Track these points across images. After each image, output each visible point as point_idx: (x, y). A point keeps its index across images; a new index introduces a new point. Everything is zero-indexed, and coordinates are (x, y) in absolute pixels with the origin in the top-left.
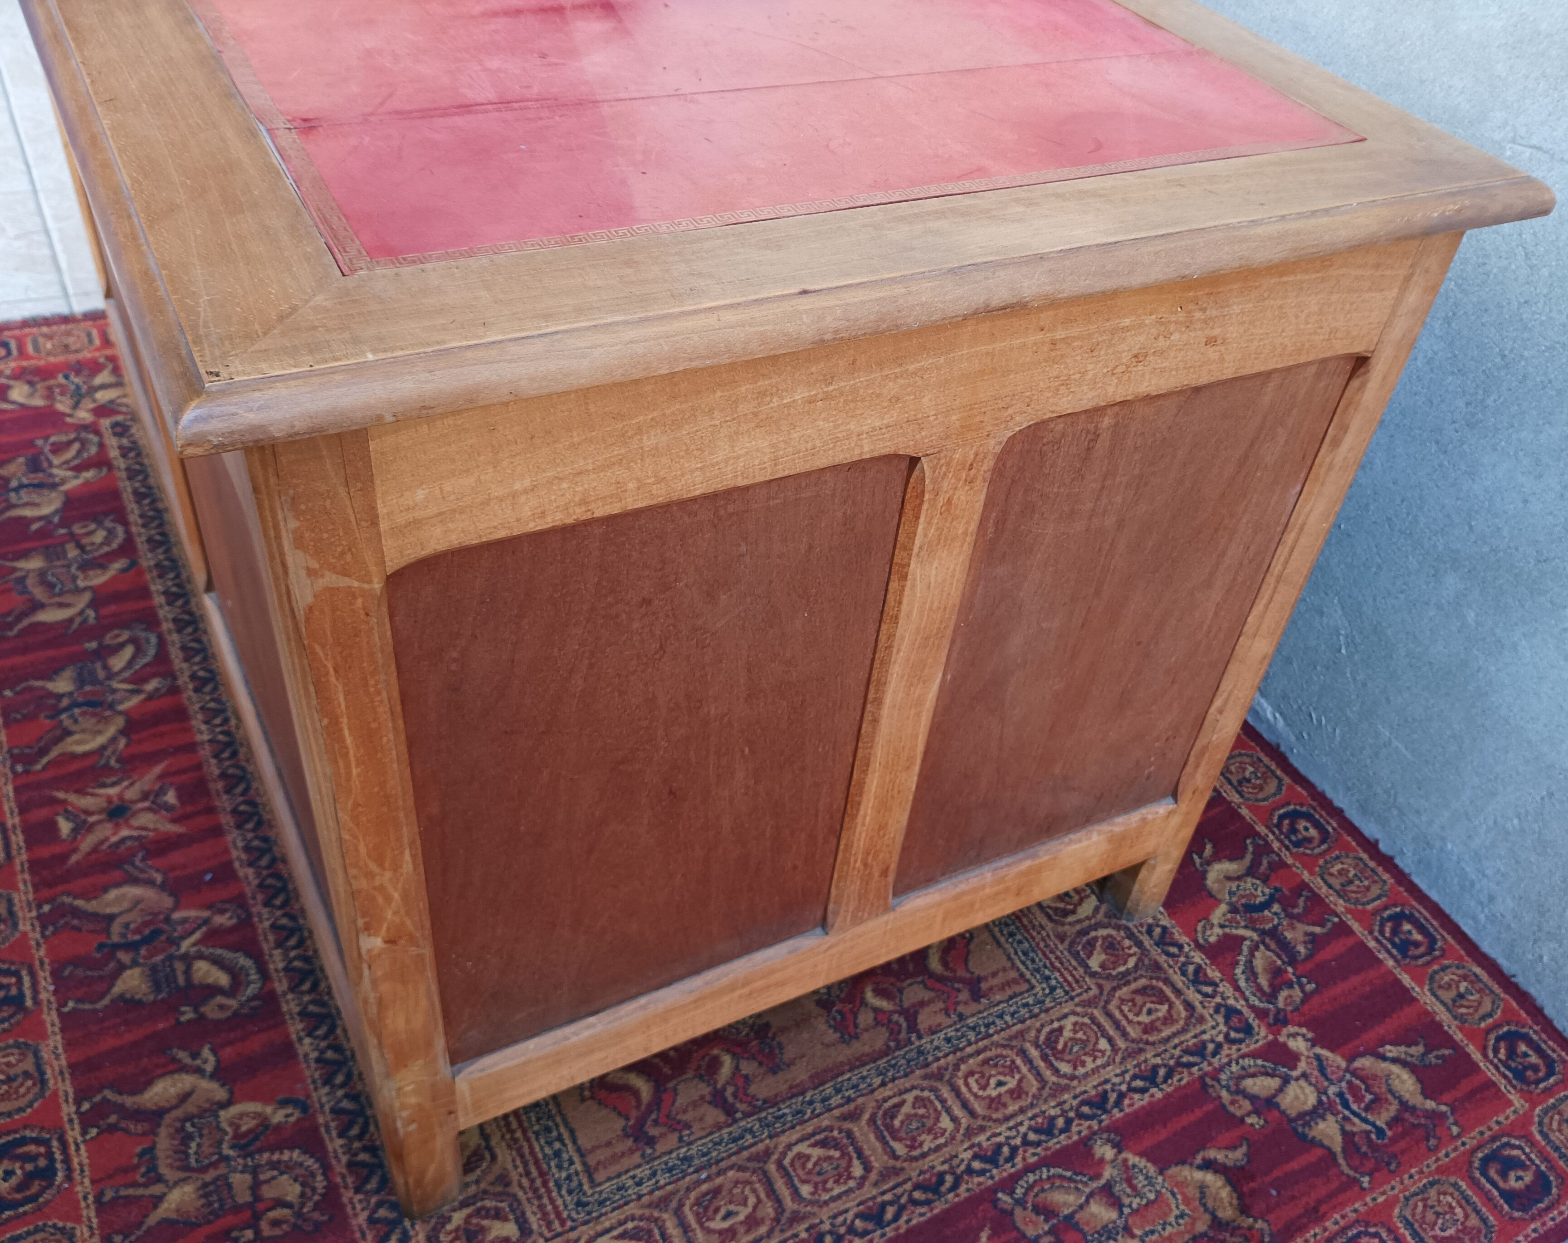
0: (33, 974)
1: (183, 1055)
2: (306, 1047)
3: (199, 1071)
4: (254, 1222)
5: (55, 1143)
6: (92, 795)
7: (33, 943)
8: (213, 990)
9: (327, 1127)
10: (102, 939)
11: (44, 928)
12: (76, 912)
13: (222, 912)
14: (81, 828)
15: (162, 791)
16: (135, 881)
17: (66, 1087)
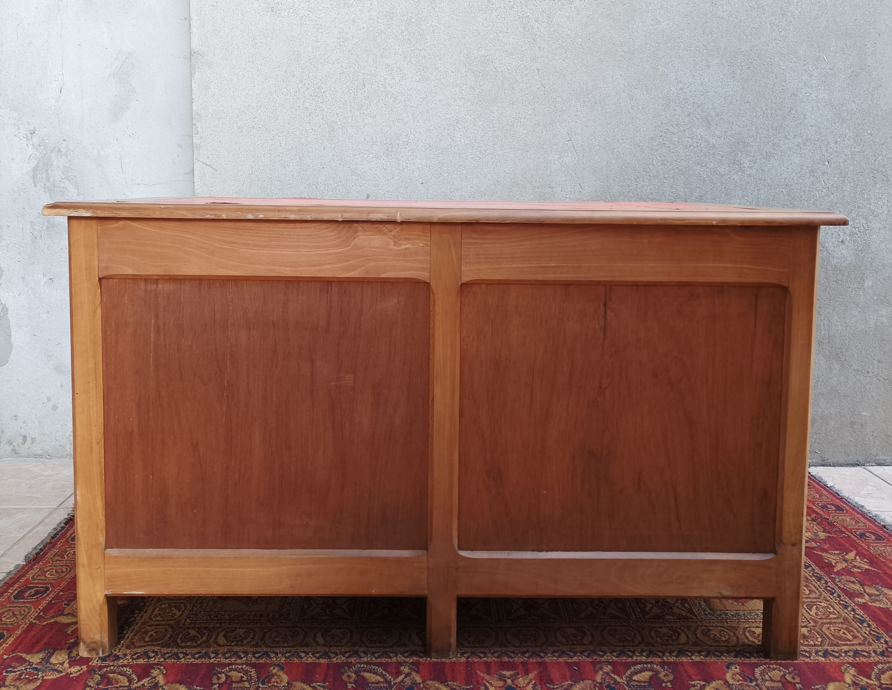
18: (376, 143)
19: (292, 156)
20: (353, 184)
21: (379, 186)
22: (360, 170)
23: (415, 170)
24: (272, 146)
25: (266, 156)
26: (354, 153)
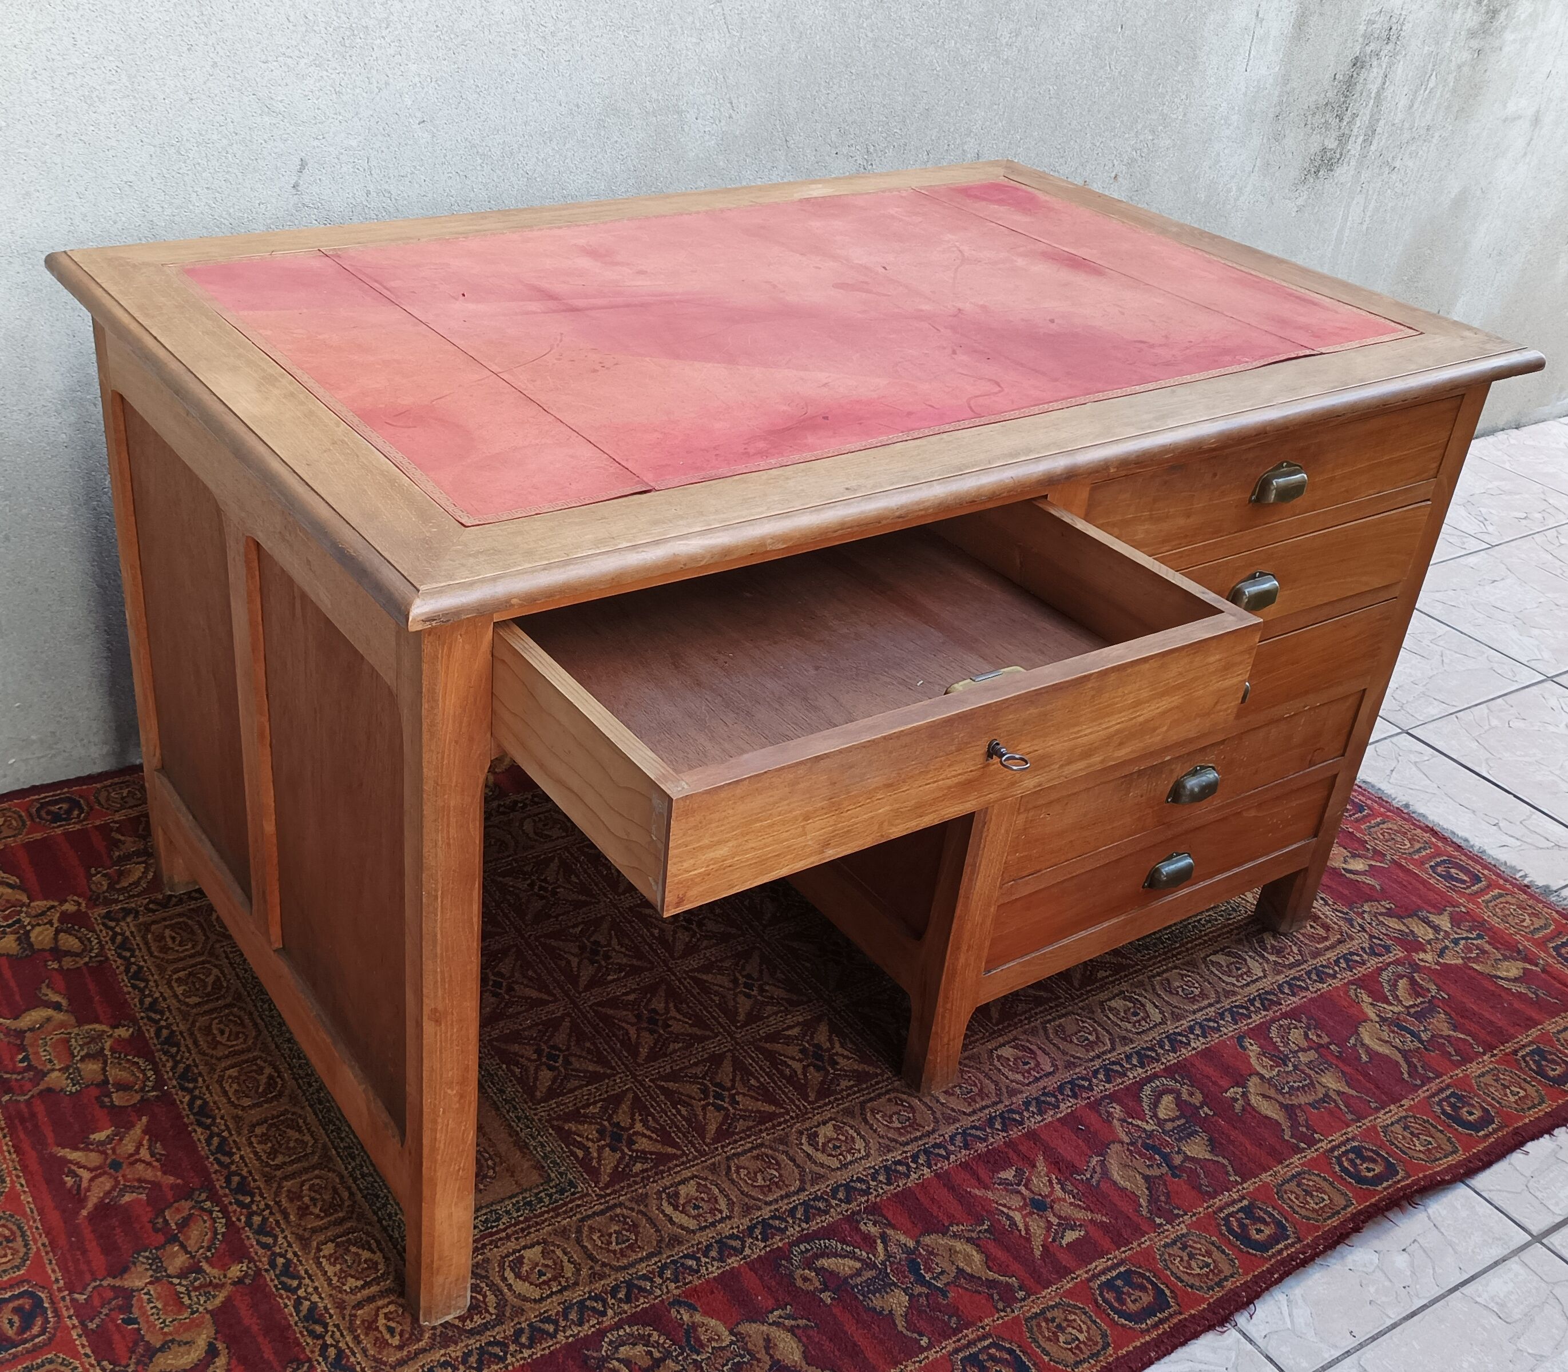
1: (1238, 1106)
2: (1198, 1044)
3: (1244, 1095)
5: (1336, 1153)
6: (1027, 1230)
7: (1194, 1219)
8: (1179, 1102)
9: (1247, 1024)
10: (1169, 1178)
11: (1178, 1216)
12: (1152, 1199)
13: (1110, 1114)
14: (1067, 1225)
15: (1003, 1182)
16: (1106, 1174)
17: (1295, 1159)
18: (316, 28)
19: (109, 74)
20: (266, 137)
21: (326, 135)
22: (279, 98)
23: (406, 90)
24: (53, 49)
25: (39, 78)
26: (263, 58)
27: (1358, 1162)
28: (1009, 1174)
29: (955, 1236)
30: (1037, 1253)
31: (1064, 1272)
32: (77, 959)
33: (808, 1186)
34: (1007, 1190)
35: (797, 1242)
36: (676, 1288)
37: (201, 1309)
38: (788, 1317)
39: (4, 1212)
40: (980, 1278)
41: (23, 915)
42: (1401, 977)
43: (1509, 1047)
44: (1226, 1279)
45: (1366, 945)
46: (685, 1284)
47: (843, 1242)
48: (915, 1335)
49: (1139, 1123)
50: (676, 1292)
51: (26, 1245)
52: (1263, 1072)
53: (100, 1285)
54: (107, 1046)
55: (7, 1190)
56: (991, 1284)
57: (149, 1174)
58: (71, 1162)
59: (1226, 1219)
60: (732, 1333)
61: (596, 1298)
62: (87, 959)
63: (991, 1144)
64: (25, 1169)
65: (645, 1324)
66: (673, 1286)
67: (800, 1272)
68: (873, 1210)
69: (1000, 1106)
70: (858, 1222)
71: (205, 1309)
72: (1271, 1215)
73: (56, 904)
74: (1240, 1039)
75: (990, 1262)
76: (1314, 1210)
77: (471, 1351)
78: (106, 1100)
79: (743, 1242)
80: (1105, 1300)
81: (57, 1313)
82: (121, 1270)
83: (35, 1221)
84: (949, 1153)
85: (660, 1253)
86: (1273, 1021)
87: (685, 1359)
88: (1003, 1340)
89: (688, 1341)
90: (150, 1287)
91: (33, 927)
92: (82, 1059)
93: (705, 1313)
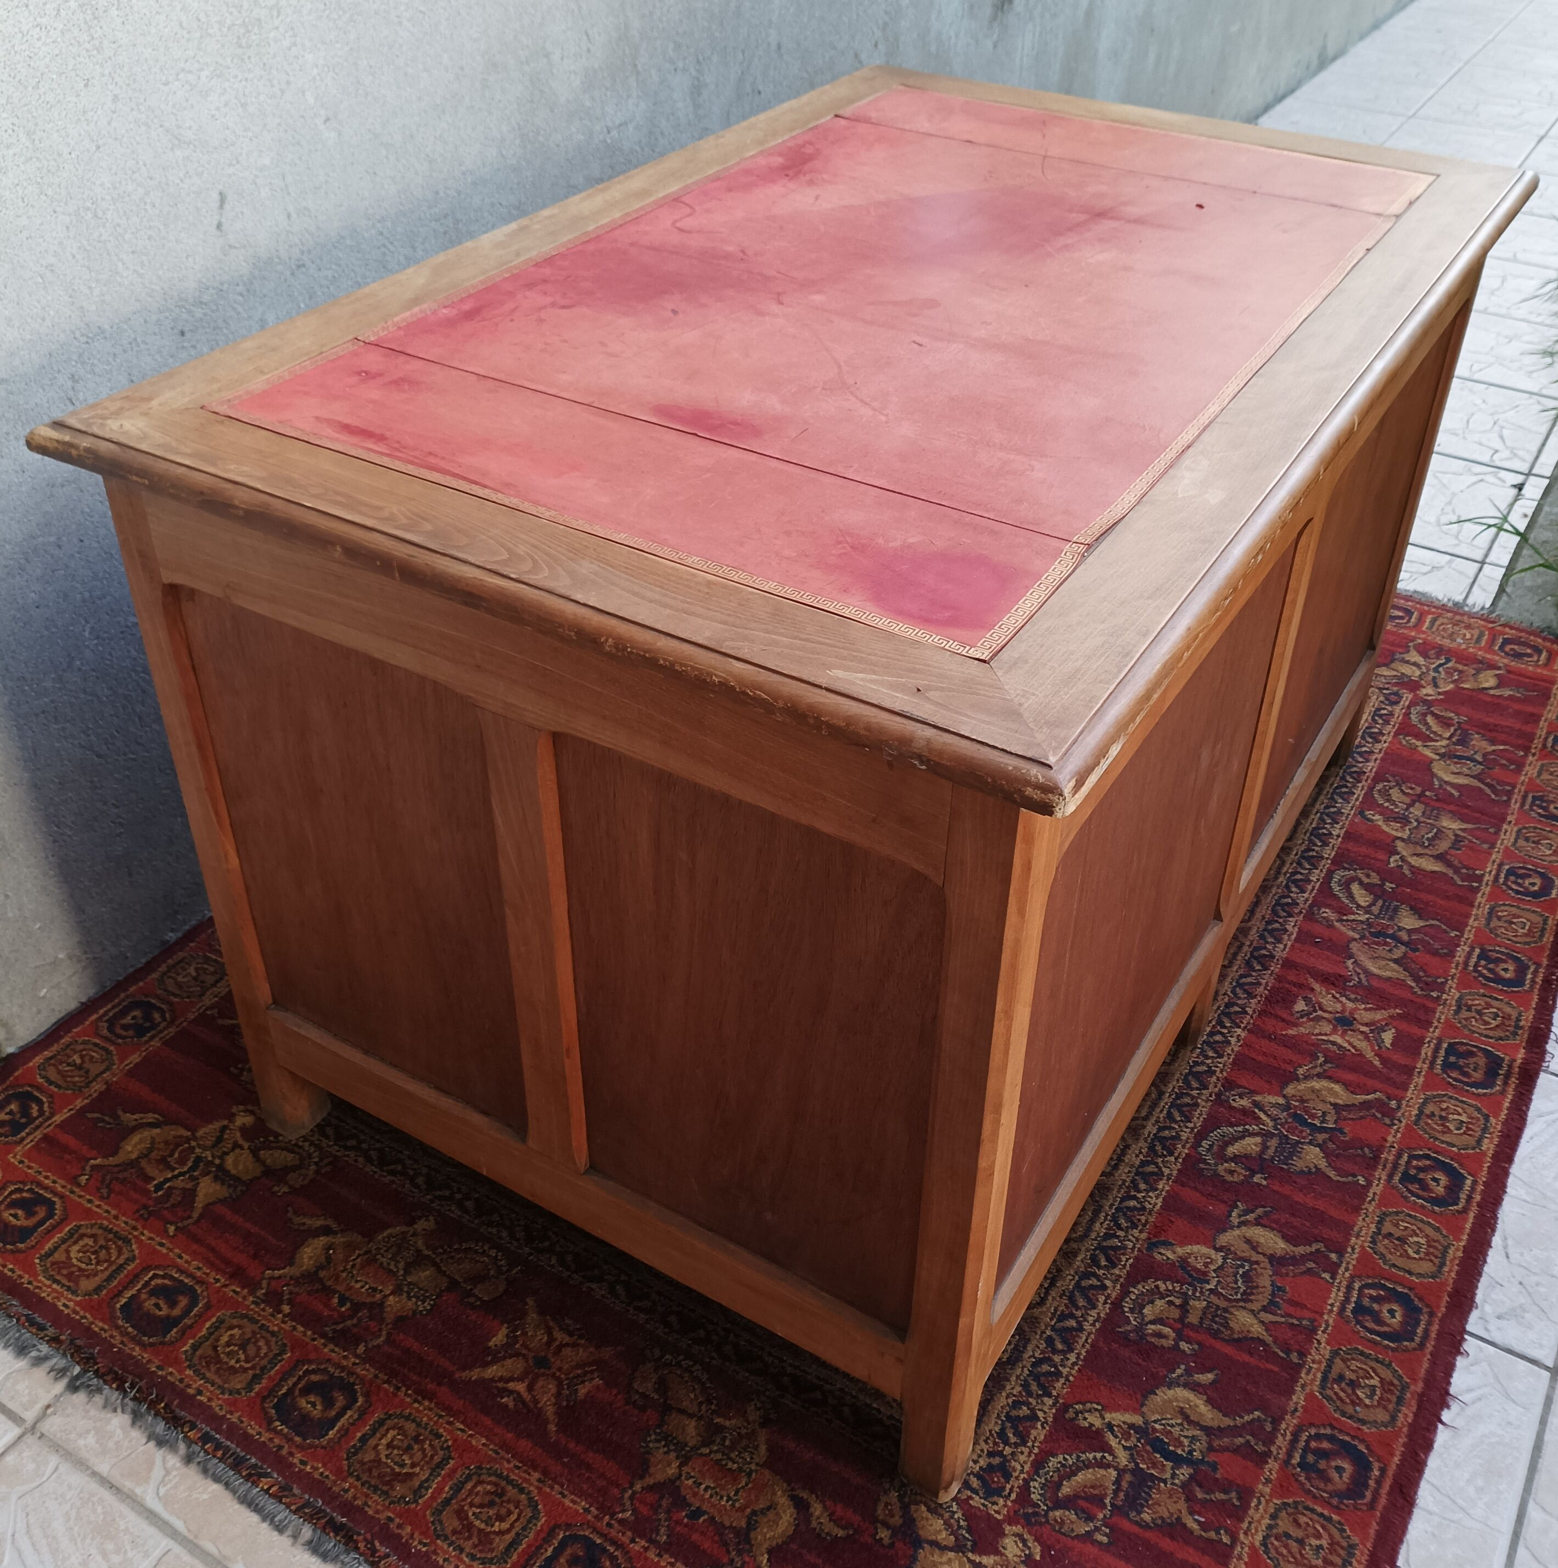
0: (1466, 964)
1: (1408, 872)
2: (1338, 831)
3: (1404, 860)
4: (1422, 795)
5: (1501, 880)
6: (1354, 1047)
7: (1456, 981)
8: (1368, 887)
10: (1411, 955)
11: (1444, 984)
12: (1417, 979)
13: (1327, 919)
14: (1378, 1029)
15: (1303, 1014)
16: (1367, 972)
17: (1479, 899)
27: (1520, 881)
28: (1300, 1006)
29: (1307, 1077)
30: (1377, 1063)
31: (1409, 1071)
32: (303, 1171)
33: (1164, 1089)
34: (1312, 1020)
35: (1197, 1144)
36: (1141, 1232)
37: (753, 1467)
38: (1246, 1212)
39: (468, 1468)
40: (1354, 1105)
41: (198, 1150)
42: (1425, 715)
43: (1537, 743)
44: (1518, 1020)
45: (1382, 698)
46: (1144, 1225)
47: (1232, 1125)
48: (1350, 1179)
49: (1352, 917)
50: (1144, 1236)
51: (522, 1491)
52: (1399, 835)
53: (634, 1493)
54: (420, 1243)
55: (450, 1443)
56: (1366, 1105)
57: (582, 1354)
58: (492, 1380)
59: (1475, 970)
60: (1218, 1250)
61: (1086, 1275)
62: (313, 1167)
63: (1267, 984)
64: (449, 1410)
65: (1145, 1280)
66: (1136, 1232)
67: (1220, 1168)
68: (1229, 1084)
69: (1245, 949)
70: (1227, 1101)
71: (757, 1464)
72: (1502, 953)
73: (226, 1122)
74: (1361, 813)
75: (1350, 1087)
76: (1526, 935)
77: (1025, 1380)
78: (472, 1300)
79: (1156, 1164)
80: (1455, 1079)
81: (614, 1542)
82: (641, 1467)
83: (509, 1462)
84: (1243, 1008)
85: (1101, 1207)
86: (1371, 789)
87: (1201, 1292)
88: (1415, 1149)
89: (1191, 1276)
90: (685, 1469)
91: (221, 1158)
92: (407, 1272)
93: (1182, 1244)
